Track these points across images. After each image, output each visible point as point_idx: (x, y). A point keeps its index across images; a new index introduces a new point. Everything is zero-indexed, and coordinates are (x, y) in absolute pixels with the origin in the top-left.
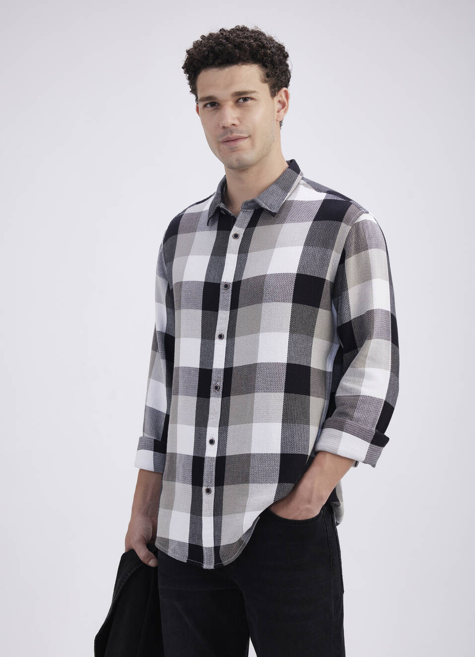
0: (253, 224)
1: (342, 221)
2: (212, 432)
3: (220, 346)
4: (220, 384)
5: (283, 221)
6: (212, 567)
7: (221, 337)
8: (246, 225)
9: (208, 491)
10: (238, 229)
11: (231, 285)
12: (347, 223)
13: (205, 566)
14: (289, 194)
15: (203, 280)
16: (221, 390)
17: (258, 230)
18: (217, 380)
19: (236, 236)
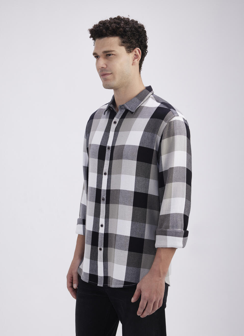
0: (123, 117)
1: (163, 120)
2: (102, 221)
3: (105, 178)
4: (105, 197)
5: (136, 117)
6: (102, 286)
7: (105, 174)
8: (120, 117)
9: (100, 249)
10: (116, 119)
11: (111, 147)
12: (166, 121)
13: (98, 285)
14: (142, 102)
15: (99, 144)
16: (105, 200)
17: (126, 120)
18: (103, 195)
19: (115, 122)
